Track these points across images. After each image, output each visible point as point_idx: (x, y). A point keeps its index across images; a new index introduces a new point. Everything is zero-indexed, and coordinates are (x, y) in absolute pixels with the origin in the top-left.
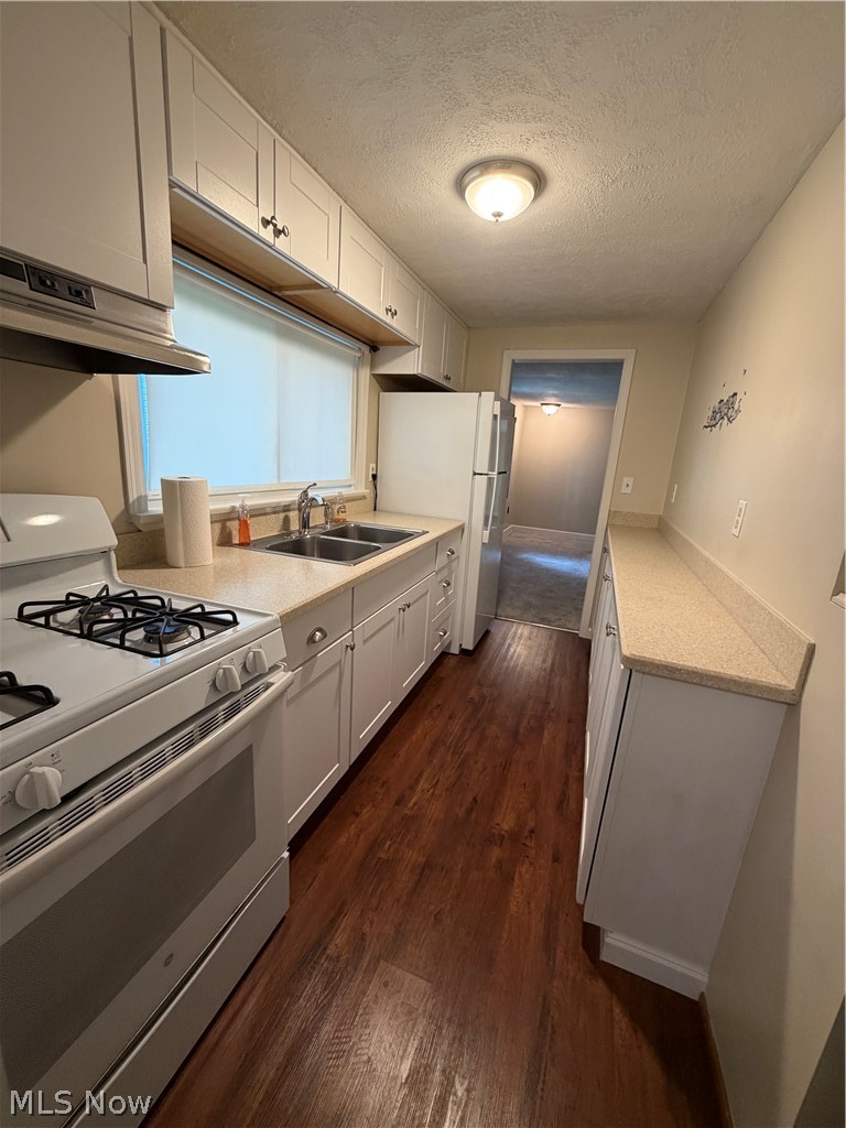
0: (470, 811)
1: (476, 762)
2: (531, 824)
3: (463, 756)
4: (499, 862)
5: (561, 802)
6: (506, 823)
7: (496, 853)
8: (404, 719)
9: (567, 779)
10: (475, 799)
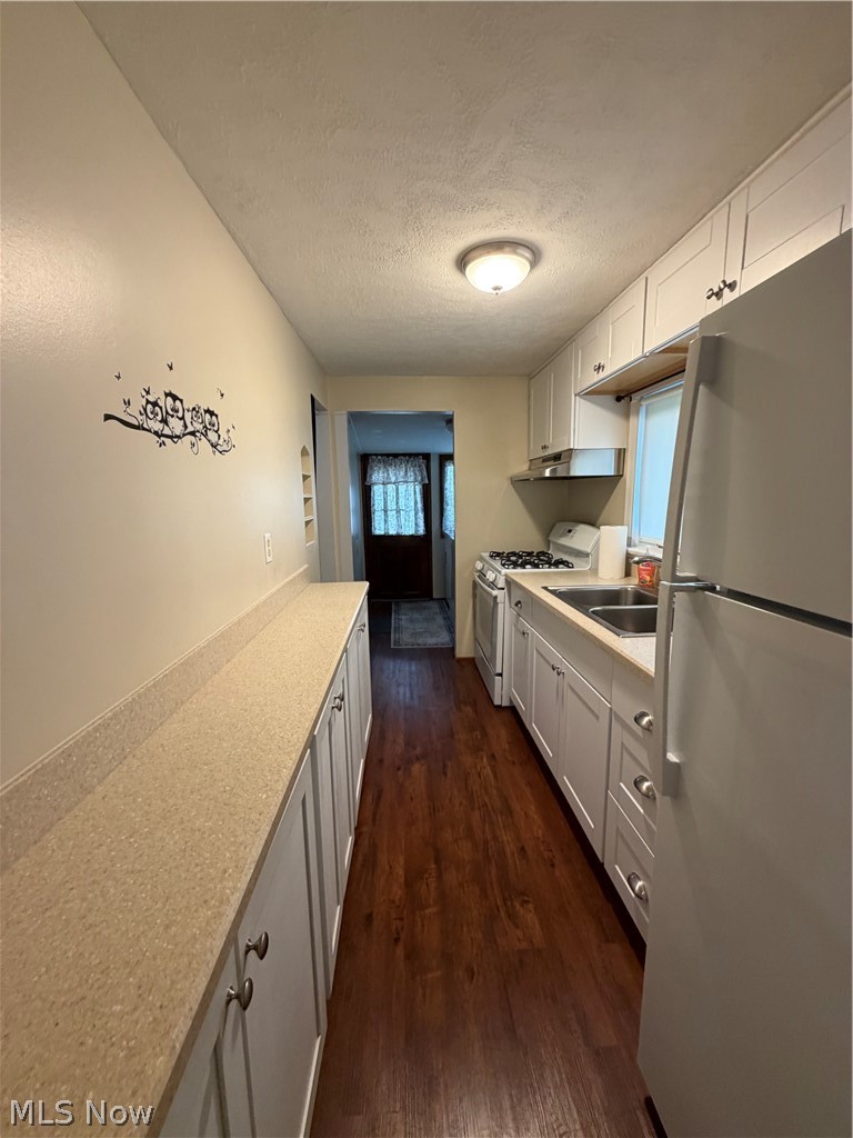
0: (445, 766)
1: (461, 804)
2: (400, 773)
3: (476, 805)
4: (415, 748)
5: (379, 797)
6: (416, 768)
7: (418, 751)
8: (563, 823)
9: (374, 820)
10: (446, 774)
